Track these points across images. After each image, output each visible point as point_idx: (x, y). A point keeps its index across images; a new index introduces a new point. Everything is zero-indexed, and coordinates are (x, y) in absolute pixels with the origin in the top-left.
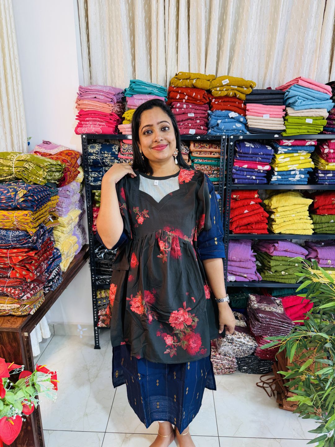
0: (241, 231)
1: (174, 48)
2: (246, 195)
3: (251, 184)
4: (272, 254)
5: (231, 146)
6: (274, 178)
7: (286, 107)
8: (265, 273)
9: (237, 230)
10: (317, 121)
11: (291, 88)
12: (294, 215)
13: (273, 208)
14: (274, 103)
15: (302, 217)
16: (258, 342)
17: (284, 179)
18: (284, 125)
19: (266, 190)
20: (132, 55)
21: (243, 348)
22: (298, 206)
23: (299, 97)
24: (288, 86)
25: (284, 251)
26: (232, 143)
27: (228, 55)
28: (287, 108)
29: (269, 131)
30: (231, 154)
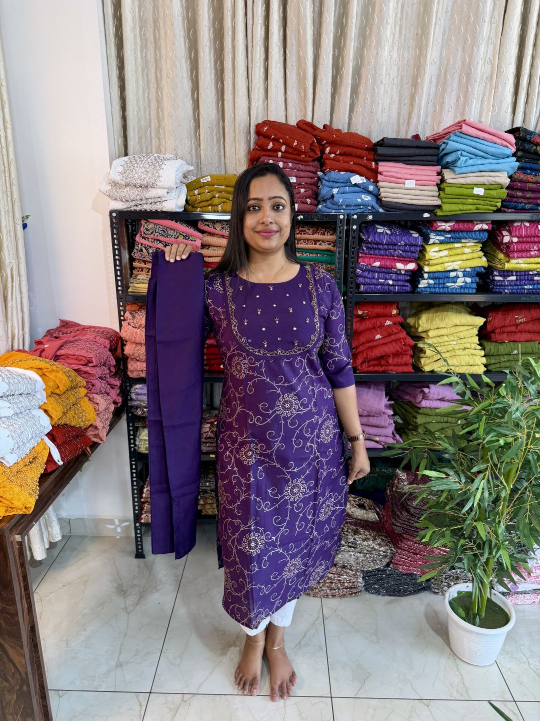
0: (371, 369)
1: (262, 70)
2: (379, 310)
3: (386, 293)
4: (419, 405)
5: (354, 232)
6: (423, 284)
7: (442, 168)
8: (407, 435)
9: (364, 366)
10: (491, 192)
11: (450, 137)
12: (455, 343)
13: (422, 330)
14: (422, 162)
15: (469, 346)
16: (396, 546)
17: (439, 284)
18: (438, 197)
19: (411, 302)
20: (192, 82)
21: (372, 556)
22: (462, 328)
23: (463, 153)
24: (446, 135)
25: (438, 399)
26: (355, 227)
27: (350, 82)
28: (443, 170)
29: (414, 207)
30: (353, 244)
